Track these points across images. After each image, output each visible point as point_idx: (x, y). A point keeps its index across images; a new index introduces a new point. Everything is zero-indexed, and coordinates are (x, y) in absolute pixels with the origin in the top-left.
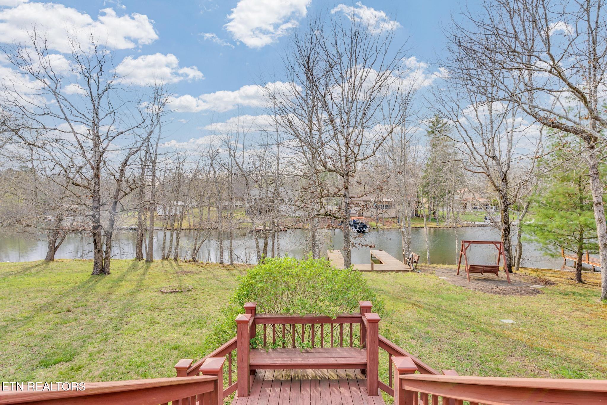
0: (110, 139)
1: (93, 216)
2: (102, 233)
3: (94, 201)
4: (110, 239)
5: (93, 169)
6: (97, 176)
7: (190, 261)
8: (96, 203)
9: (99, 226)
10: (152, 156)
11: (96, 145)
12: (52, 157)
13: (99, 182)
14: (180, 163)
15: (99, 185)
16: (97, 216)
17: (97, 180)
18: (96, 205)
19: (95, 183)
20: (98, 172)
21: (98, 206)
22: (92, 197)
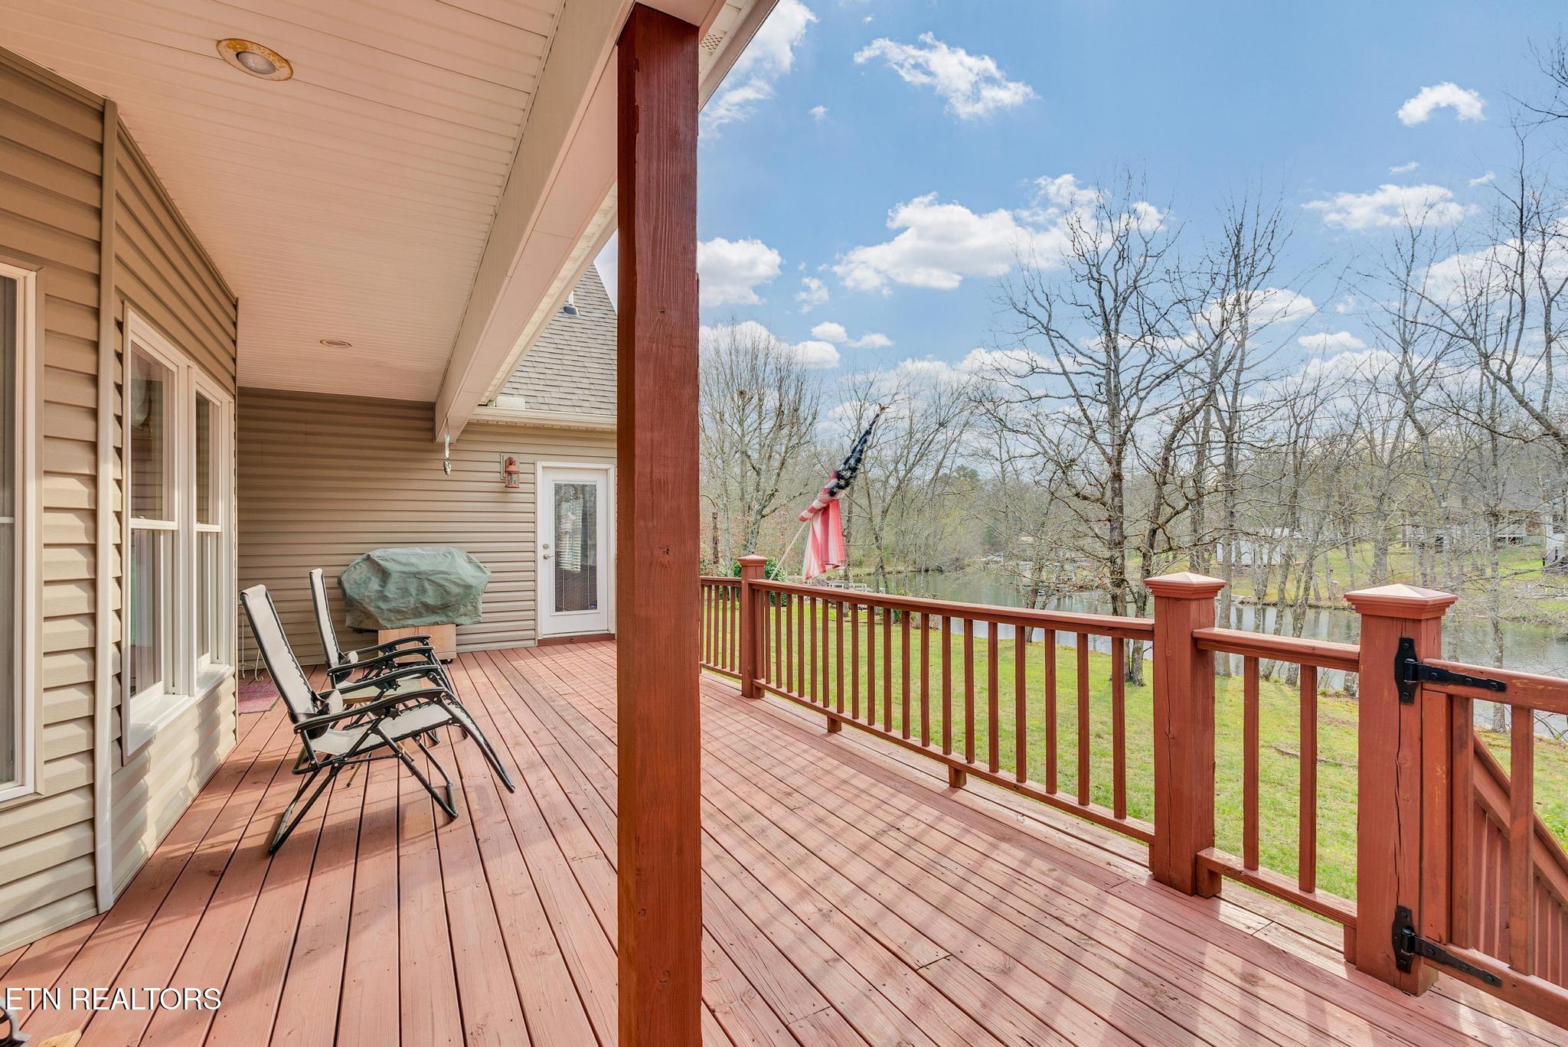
0: (1142, 394)
1: (1112, 560)
2: (1129, 598)
3: (1112, 529)
4: (1144, 610)
5: (1110, 463)
6: (1117, 477)
7: (1337, 695)
8: (1116, 533)
9: (1123, 580)
10: (1225, 415)
11: (1114, 413)
12: (1043, 447)
13: (1120, 488)
14: (1299, 425)
15: (1121, 496)
16: (1119, 561)
17: (1117, 486)
18: (1117, 537)
19: (1113, 489)
20: (1119, 469)
21: (1120, 538)
22: (1110, 521)
